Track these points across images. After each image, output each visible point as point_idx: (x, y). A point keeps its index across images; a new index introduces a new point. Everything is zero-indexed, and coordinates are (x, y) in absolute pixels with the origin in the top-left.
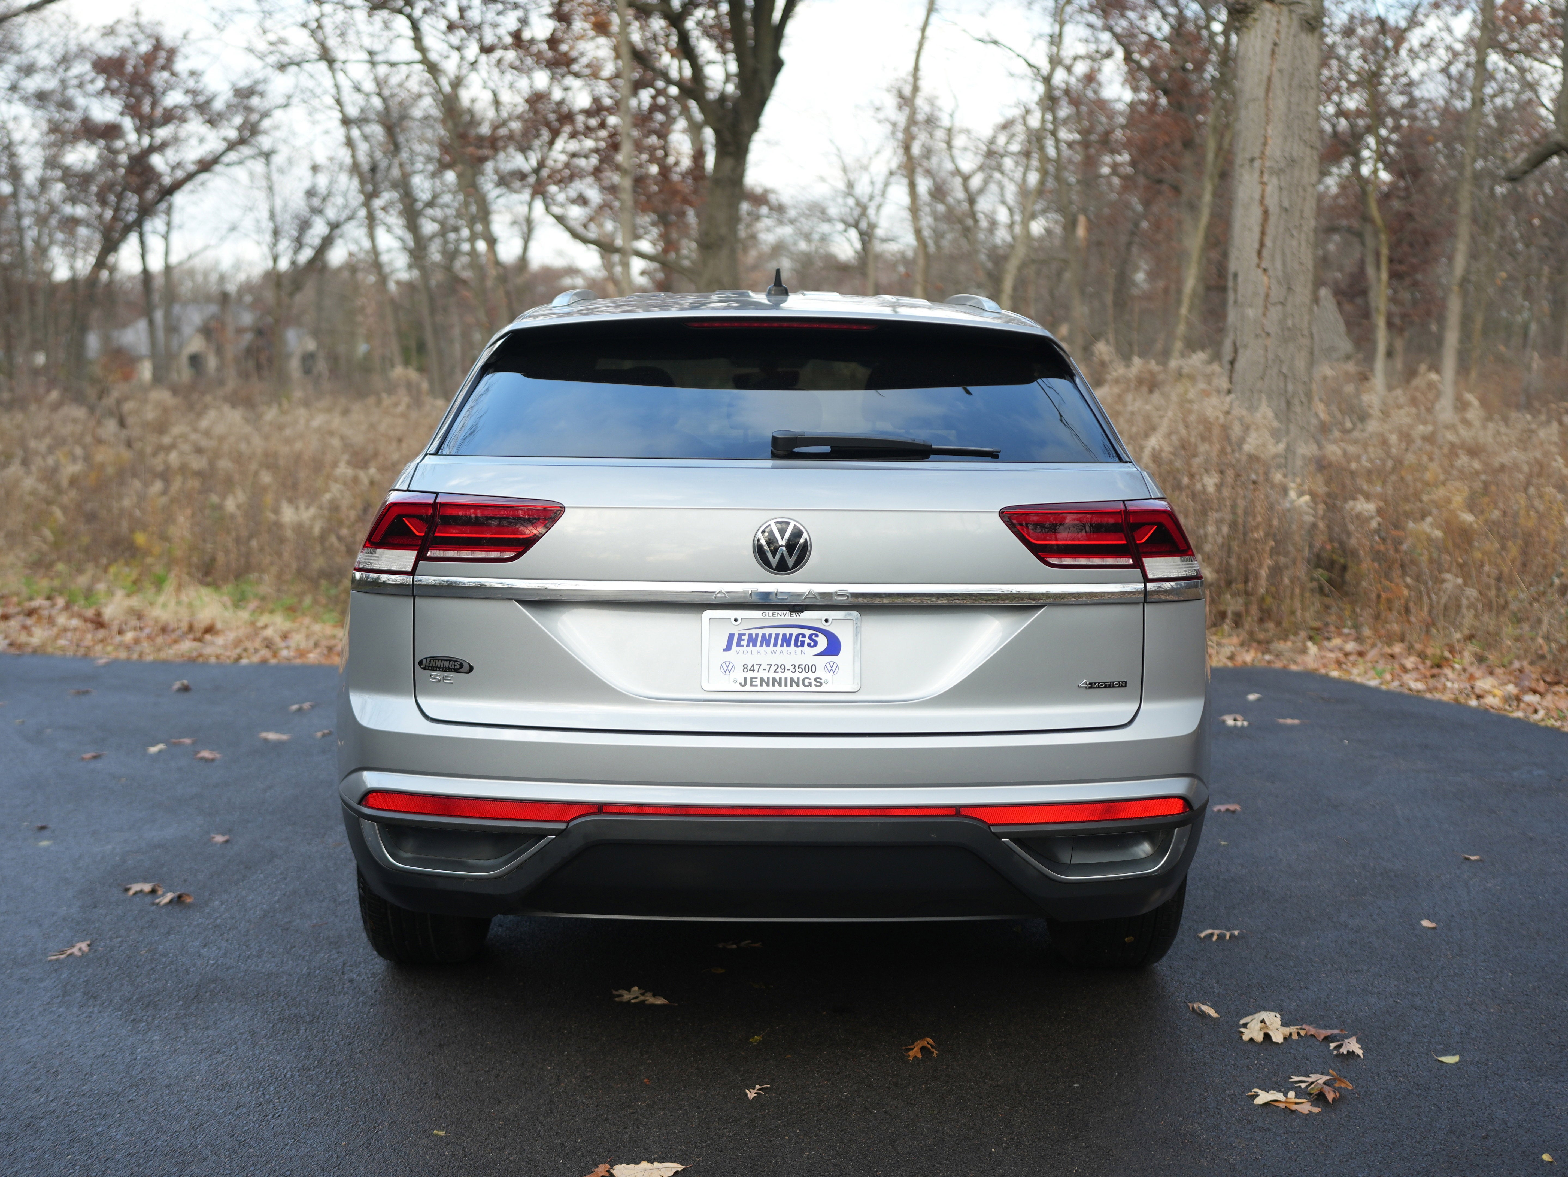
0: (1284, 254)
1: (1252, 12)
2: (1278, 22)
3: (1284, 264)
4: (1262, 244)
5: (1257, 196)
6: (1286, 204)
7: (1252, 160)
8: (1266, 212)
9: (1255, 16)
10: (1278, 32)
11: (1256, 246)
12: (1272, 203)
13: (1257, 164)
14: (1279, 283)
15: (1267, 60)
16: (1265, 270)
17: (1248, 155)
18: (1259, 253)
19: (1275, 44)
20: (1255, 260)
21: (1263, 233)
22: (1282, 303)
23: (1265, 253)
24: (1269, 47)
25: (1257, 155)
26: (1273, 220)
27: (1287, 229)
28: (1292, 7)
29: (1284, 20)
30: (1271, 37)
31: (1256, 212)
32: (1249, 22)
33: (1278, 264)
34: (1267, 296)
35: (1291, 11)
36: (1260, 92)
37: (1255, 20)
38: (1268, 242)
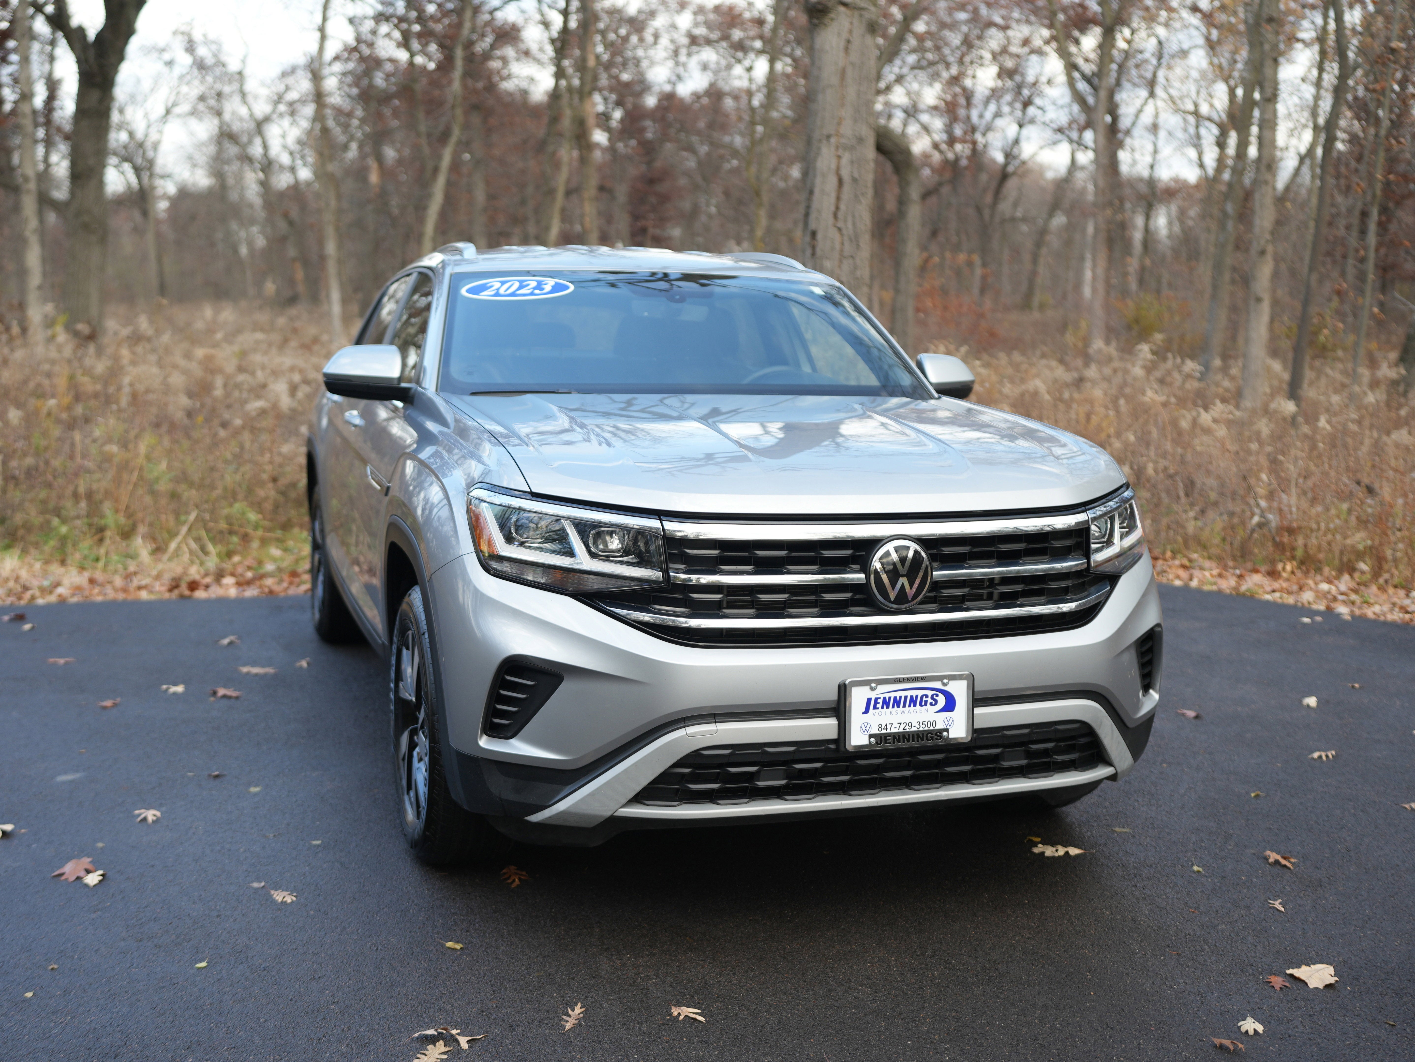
0: (854, 216)
1: (829, 12)
2: (851, 23)
3: (854, 224)
4: (837, 208)
5: (833, 166)
6: (856, 175)
7: (828, 137)
8: (840, 182)
9: (832, 15)
10: (850, 32)
11: (833, 208)
12: (845, 173)
13: (833, 140)
14: (851, 240)
15: (842, 54)
16: (840, 229)
17: (825, 132)
18: (835, 216)
19: (849, 41)
20: (831, 220)
21: (838, 199)
22: (852, 257)
23: (840, 215)
24: (842, 44)
25: (833, 132)
26: (847, 188)
27: (856, 196)
28: (863, 12)
29: (856, 21)
30: (845, 35)
31: (833, 181)
32: (826, 20)
33: (850, 225)
34: (842, 251)
35: (861, 16)
36: (835, 80)
37: (832, 19)
38: (843, 207)
